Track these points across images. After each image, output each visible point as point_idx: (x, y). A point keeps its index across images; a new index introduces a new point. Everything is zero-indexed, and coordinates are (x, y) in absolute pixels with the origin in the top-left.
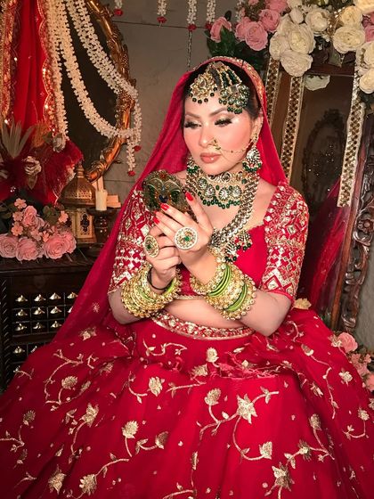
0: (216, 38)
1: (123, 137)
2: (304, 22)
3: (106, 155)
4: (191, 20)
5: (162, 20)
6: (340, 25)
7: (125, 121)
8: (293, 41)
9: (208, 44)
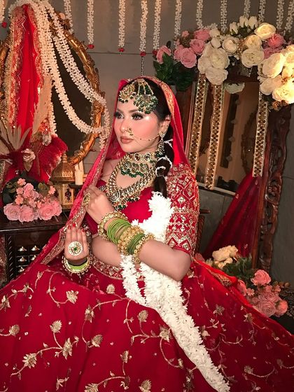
0: (160, 61)
1: (96, 132)
2: (221, 47)
3: (84, 146)
4: (142, 48)
5: (122, 50)
6: (246, 48)
7: (97, 121)
8: (214, 61)
9: (154, 65)
